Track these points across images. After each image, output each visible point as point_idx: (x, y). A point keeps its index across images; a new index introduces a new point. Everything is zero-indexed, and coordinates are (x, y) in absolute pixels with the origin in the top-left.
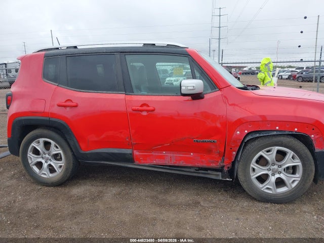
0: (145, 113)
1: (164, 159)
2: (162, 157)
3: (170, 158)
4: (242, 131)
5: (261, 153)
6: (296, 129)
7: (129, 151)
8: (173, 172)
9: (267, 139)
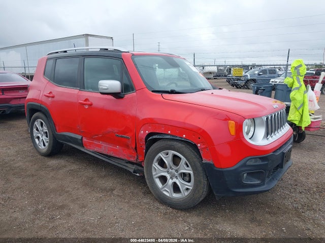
0: (87, 107)
1: (101, 147)
2: (99, 146)
3: (105, 148)
4: (145, 131)
5: (160, 155)
6: (184, 136)
7: (79, 137)
8: (104, 159)
9: (164, 142)
